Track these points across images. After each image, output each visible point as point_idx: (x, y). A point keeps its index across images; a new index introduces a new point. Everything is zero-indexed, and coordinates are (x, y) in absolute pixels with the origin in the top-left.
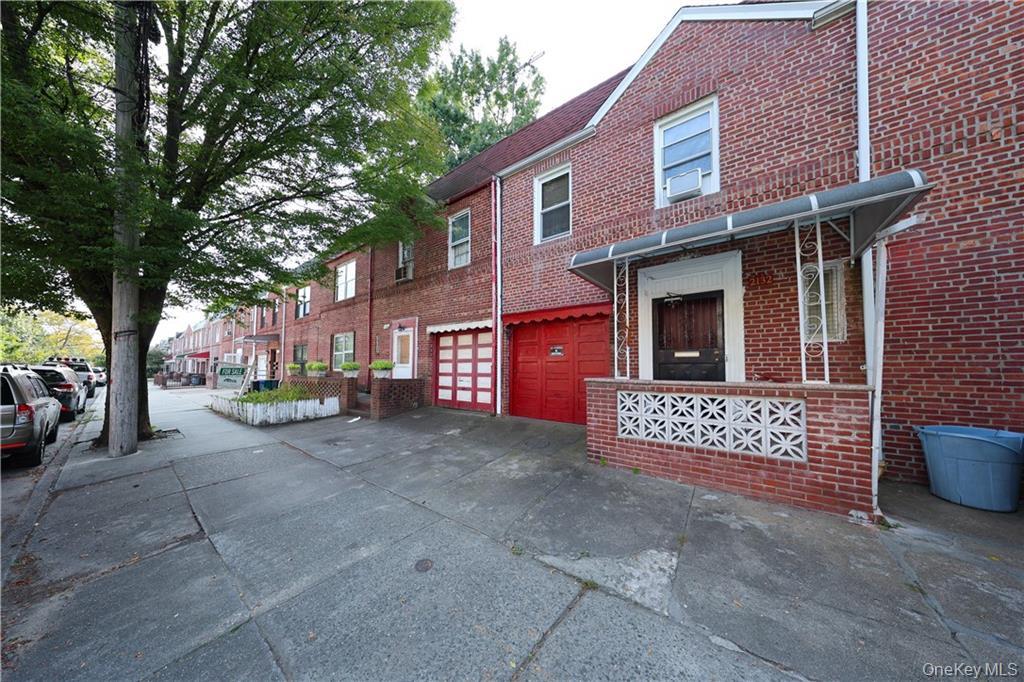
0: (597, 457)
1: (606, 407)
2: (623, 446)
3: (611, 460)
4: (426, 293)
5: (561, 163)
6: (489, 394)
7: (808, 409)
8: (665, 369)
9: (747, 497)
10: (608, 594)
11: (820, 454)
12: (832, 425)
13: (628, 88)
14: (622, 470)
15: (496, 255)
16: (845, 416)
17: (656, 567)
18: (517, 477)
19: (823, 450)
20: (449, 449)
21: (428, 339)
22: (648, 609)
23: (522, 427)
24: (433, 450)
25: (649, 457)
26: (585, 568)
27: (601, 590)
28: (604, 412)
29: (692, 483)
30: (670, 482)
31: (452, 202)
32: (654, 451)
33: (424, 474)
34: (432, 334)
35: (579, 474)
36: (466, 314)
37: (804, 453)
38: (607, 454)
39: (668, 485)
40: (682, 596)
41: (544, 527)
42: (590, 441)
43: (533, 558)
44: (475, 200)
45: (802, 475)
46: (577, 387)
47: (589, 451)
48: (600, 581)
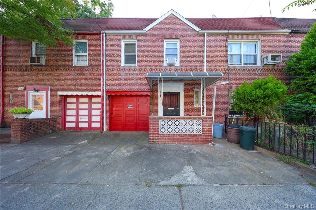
0: (153, 141)
1: (156, 125)
2: (161, 137)
3: (157, 141)
4: (56, 74)
5: (133, 39)
6: (100, 123)
7: (203, 122)
8: (166, 113)
9: (191, 145)
10: (186, 186)
11: (205, 132)
12: (207, 125)
13: (157, 24)
14: (161, 144)
15: (103, 65)
16: (208, 123)
17: (189, 171)
18: (128, 155)
19: (205, 131)
20: (85, 151)
21: (59, 98)
22: (197, 185)
23: (118, 135)
24: (75, 153)
25: (169, 138)
26: (175, 180)
27: (184, 186)
28: (155, 127)
29: (180, 144)
30: (174, 145)
31: (78, 34)
32: (170, 137)
33: (77, 166)
34: (62, 95)
35: (150, 148)
36: (85, 88)
37: (201, 132)
38: (156, 140)
39: (174, 146)
40: (200, 177)
41: (152, 171)
42: (151, 136)
43: (156, 185)
44: (91, 38)
45: (202, 137)
46: (137, 119)
47: (150, 140)
48: (181, 183)
